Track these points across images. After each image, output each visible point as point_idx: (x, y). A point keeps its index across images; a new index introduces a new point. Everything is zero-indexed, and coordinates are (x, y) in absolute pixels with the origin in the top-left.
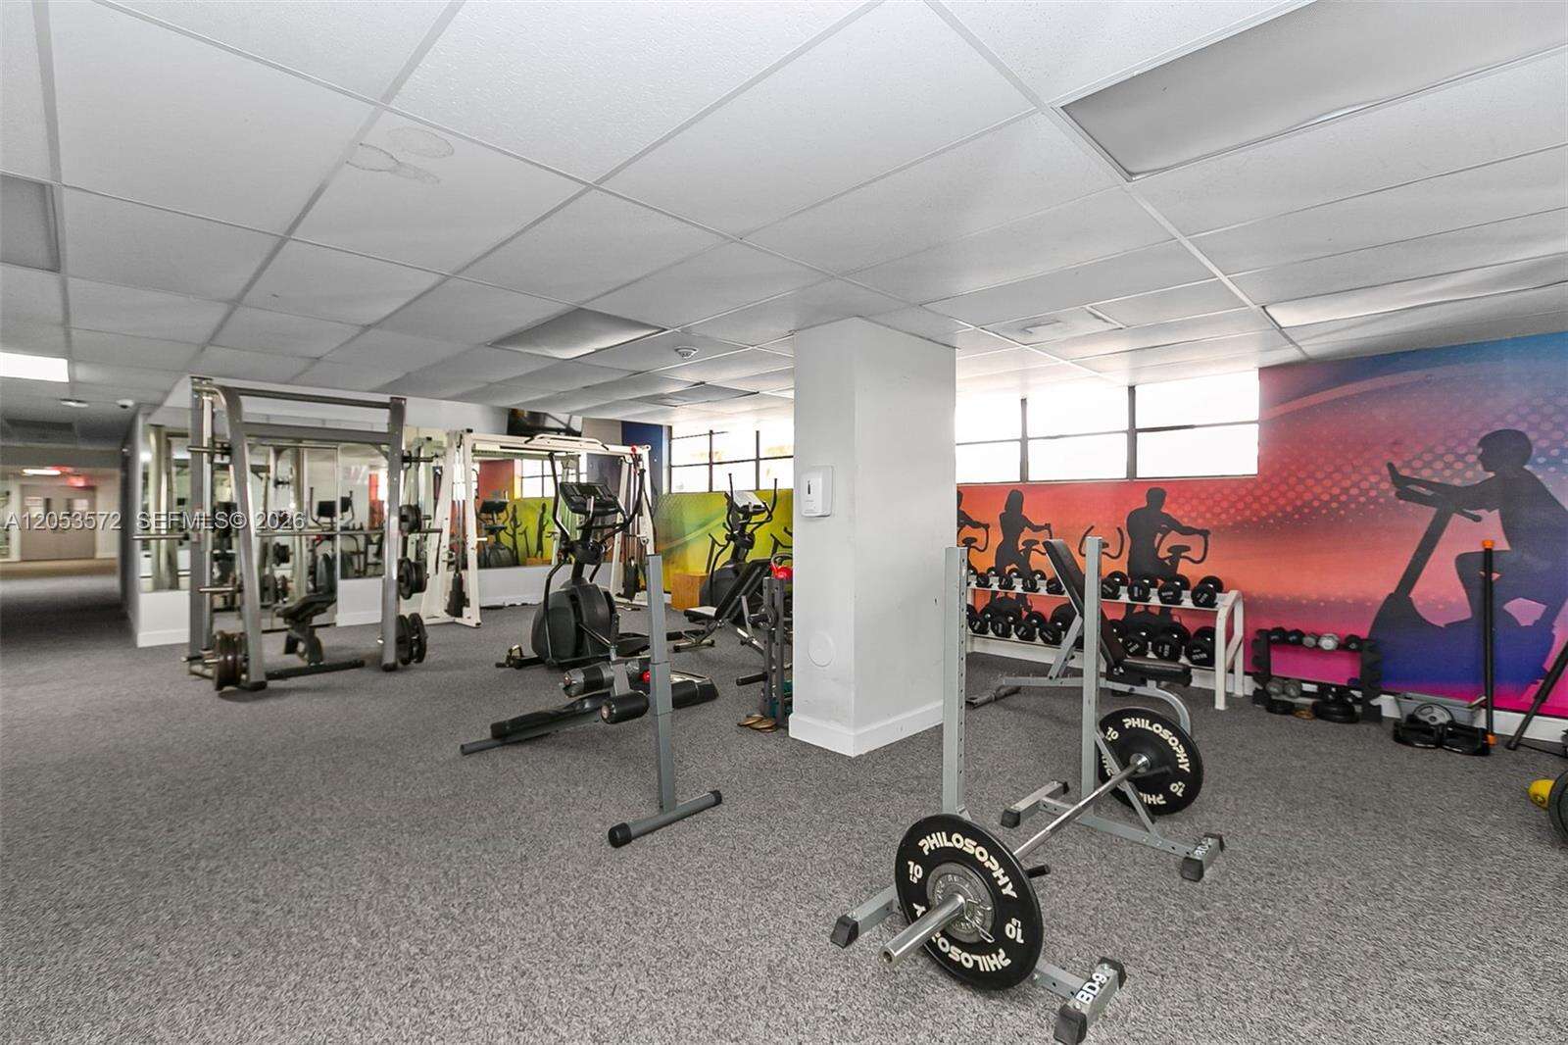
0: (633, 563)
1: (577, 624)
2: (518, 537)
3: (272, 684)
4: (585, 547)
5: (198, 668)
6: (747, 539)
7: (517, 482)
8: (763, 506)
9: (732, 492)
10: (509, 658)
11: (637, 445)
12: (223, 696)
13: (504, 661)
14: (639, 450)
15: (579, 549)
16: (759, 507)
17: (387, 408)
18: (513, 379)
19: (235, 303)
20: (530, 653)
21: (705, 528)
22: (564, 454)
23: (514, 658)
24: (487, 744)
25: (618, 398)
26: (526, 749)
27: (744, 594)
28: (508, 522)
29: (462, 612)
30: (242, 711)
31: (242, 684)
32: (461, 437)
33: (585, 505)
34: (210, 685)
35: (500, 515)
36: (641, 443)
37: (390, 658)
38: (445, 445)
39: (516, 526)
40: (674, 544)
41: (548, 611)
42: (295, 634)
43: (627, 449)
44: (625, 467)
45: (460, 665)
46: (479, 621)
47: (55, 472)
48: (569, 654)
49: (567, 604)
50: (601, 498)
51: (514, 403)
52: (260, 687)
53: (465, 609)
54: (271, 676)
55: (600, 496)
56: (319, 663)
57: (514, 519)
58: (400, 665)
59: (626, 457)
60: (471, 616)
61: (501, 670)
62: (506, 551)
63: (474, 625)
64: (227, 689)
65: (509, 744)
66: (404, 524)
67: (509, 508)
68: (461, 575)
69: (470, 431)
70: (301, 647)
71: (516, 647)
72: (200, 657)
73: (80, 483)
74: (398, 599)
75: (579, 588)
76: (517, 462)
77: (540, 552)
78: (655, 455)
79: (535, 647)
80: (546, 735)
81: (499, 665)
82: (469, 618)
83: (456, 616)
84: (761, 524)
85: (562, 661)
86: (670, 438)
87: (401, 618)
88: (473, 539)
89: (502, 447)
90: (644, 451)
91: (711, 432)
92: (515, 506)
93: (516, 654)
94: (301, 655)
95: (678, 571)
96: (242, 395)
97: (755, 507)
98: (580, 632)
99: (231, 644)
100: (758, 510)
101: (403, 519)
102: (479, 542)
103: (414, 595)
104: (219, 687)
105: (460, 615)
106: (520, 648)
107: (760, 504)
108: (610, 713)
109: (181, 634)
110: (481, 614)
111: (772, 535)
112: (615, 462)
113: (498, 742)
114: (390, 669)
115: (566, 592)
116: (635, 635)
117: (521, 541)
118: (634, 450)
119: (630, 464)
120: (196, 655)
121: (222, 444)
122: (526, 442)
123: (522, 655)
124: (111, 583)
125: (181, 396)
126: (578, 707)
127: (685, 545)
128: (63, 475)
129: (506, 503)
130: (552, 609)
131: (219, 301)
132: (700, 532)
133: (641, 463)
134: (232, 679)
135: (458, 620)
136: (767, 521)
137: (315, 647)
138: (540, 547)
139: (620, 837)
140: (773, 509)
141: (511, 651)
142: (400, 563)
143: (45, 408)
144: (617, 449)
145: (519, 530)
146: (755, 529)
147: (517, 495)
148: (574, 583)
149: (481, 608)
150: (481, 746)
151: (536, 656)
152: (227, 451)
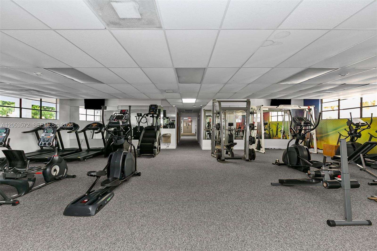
0: (308, 140)
1: (298, 156)
2: (270, 131)
3: (226, 160)
4: (300, 135)
5: (213, 155)
6: (358, 134)
7: (270, 118)
8: (365, 123)
9: (351, 118)
10: (276, 162)
11: (310, 106)
12: (218, 161)
13: (274, 163)
14: (311, 107)
15: (298, 135)
16: (364, 124)
17: (246, 102)
18: (278, 92)
19: (226, 84)
20: (281, 162)
21: (336, 131)
22: (284, 110)
23: (277, 163)
24: (278, 184)
25: (308, 93)
26: (289, 188)
27: (361, 153)
28: (268, 128)
29: (260, 149)
30: (221, 164)
31: (221, 159)
32: (260, 107)
33: (301, 123)
34: (216, 159)
35: (266, 126)
36: (311, 105)
37: (247, 158)
38: (256, 109)
39: (270, 129)
40: (323, 135)
41: (288, 151)
42: (228, 150)
43: (307, 107)
44: (305, 113)
45: (264, 162)
46: (265, 152)
47: (187, 118)
48: (295, 164)
49: (295, 150)
50: (305, 122)
51: (276, 97)
52: (224, 160)
53: (261, 149)
54: (226, 159)
55: (305, 121)
56: (233, 157)
57: (269, 127)
58: (249, 160)
59: (306, 109)
60: (262, 150)
61: (274, 165)
62: (268, 135)
63: (264, 153)
64: (218, 160)
65: (283, 185)
66: (250, 128)
67: (268, 124)
68: (260, 140)
69: (262, 106)
70: (229, 153)
71: (277, 160)
72: (213, 153)
73: (190, 120)
74: (249, 145)
75: (298, 146)
76: (270, 112)
77: (277, 136)
78: (316, 109)
79: (283, 160)
80: (294, 186)
81: (273, 164)
82: (262, 151)
83: (259, 150)
84: (364, 129)
85: (293, 166)
86: (322, 103)
87: (250, 149)
88: (263, 132)
89: (269, 109)
90: (312, 108)
91: (339, 100)
92: (269, 124)
93: (278, 162)
94: (229, 155)
95: (325, 143)
96: (221, 102)
97: (362, 124)
98: (299, 159)
99: (219, 151)
100: (363, 125)
101: (250, 127)
102: (264, 132)
103: (253, 144)
104: (217, 160)
105: (260, 150)
106: (278, 160)
107: (364, 122)
108: (327, 185)
109: (210, 148)
110: (265, 150)
111: (369, 133)
112: (302, 111)
113: (280, 184)
114: (248, 161)
115: (294, 147)
116: (317, 162)
117: (271, 132)
118: (309, 107)
119: (307, 112)
120: (213, 152)
121: (218, 112)
122: (276, 107)
123: (279, 162)
124: (196, 138)
125: (210, 103)
126: (311, 181)
127: (328, 135)
128: (188, 119)
129: (268, 123)
130: (289, 151)
131: (223, 84)
132: (334, 131)
133: (311, 111)
134: (219, 158)
135: (259, 151)
136: (367, 128)
137: (232, 154)
138: (277, 134)
139: (331, 223)
140: (370, 124)
141: (276, 161)
142: (250, 137)
143: (190, 107)
144: (303, 107)
145: (270, 130)
146: (361, 131)
147: (270, 121)
148: (296, 145)
149: (265, 149)
150: (276, 184)
151: (284, 163)
152: (219, 113)
